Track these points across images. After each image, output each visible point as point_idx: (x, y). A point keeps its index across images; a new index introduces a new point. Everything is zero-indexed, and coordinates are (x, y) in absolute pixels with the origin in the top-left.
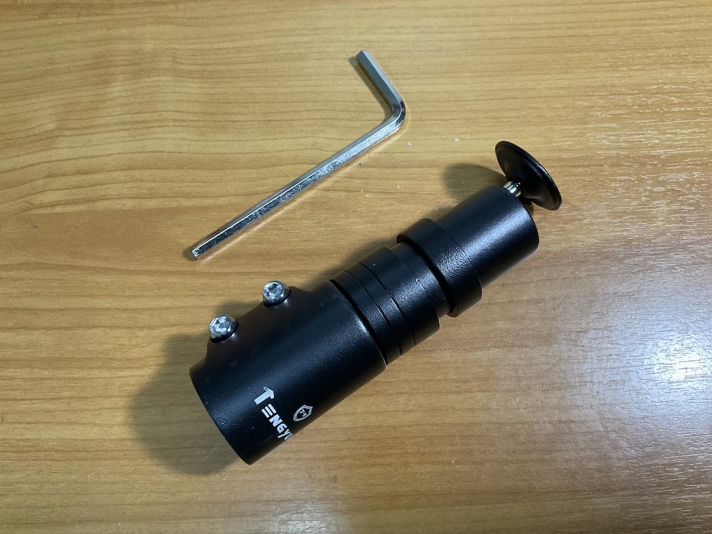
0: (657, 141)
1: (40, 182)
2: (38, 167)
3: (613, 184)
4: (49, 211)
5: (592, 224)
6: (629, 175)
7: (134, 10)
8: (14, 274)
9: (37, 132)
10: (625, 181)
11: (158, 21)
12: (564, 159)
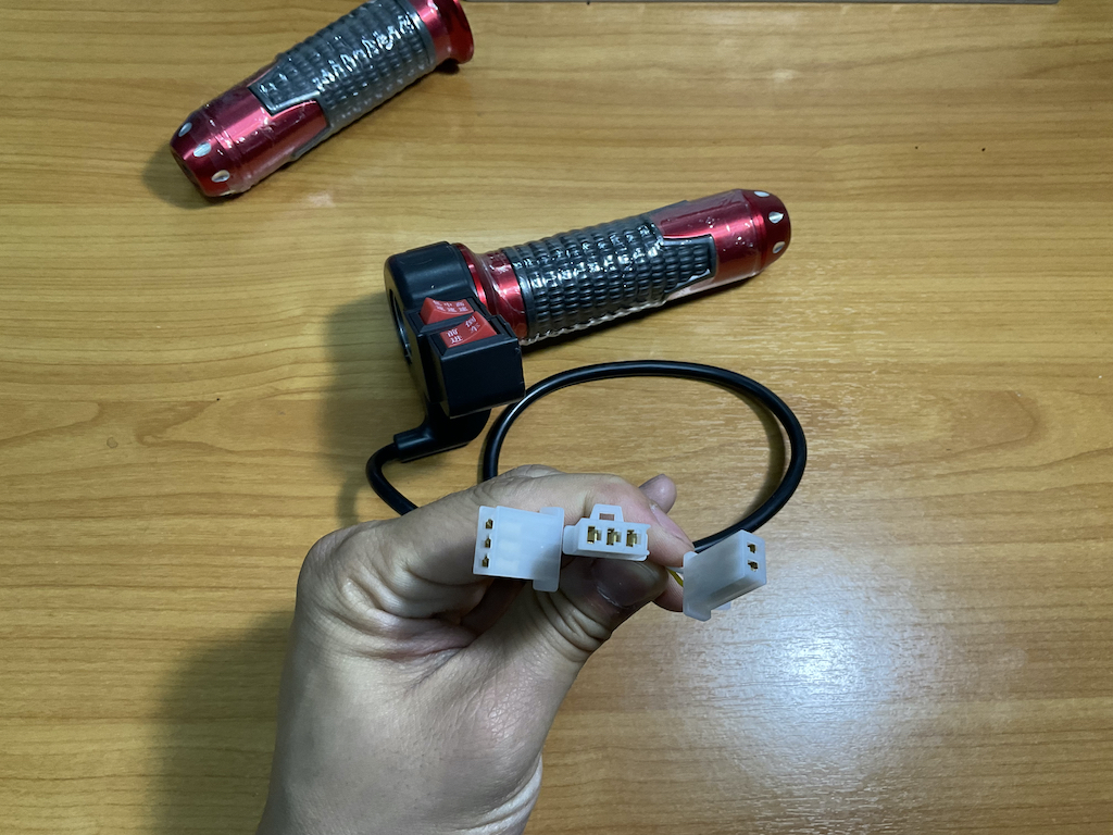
0: (928, 350)
1: (286, 368)
2: (284, 352)
3: (882, 391)
4: (296, 397)
5: (860, 430)
6: (898, 382)
7: (385, 199)
8: (259, 460)
9: (282, 317)
10: (894, 387)
11: (410, 212)
12: (830, 364)
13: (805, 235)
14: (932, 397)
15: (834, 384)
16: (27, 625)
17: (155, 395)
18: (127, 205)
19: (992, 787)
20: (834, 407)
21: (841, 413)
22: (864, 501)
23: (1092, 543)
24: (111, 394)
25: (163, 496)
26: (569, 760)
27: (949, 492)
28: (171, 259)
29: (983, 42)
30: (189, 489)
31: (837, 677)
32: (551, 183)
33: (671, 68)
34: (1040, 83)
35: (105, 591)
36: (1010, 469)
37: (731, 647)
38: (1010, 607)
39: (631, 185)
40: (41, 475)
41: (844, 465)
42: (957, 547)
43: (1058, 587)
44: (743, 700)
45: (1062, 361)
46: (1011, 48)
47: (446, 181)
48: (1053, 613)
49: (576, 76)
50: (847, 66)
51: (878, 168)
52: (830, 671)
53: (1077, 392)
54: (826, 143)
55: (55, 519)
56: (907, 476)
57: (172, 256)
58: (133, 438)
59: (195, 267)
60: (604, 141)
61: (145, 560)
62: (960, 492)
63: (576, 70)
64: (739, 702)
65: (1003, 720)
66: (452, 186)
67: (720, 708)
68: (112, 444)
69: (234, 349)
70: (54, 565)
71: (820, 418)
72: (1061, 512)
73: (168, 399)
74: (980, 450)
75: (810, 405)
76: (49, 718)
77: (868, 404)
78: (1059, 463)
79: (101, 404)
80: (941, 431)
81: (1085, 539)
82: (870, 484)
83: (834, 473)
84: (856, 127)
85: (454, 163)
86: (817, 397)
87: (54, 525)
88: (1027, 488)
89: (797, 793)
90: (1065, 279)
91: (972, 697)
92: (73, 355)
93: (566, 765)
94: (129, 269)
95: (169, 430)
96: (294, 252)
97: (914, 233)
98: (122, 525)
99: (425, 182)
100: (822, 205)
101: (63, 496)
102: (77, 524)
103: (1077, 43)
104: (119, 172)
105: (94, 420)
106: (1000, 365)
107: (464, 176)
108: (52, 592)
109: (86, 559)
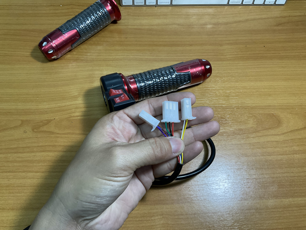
13: (216, 71)
14: (251, 115)
15: (224, 112)
16: (2, 183)
17: (37, 118)
18: (29, 65)
19: (269, 223)
20: (224, 118)
21: (226, 120)
22: (232, 145)
23: (295, 155)
24: (25, 118)
25: (40, 146)
26: (153, 218)
27: (256, 142)
28: (41, 80)
29: (263, 16)
30: (46, 144)
31: (226, 194)
32: (146, 57)
33: (179, 25)
34: (280, 28)
35: (23, 173)
36: (273, 135)
37: (197, 186)
38: (273, 173)
39: (168, 58)
40: (5, 141)
41: (227, 134)
42: (258, 157)
43: (286, 168)
44: (200, 201)
45: (286, 105)
46: (271, 18)
47: (117, 57)
48: (285, 175)
49: (153, 27)
50: (226, 24)
51: (235, 52)
52: (224, 192)
53: (290, 113)
54: (221, 45)
55: (9, 153)
56: (245, 137)
57: (41, 79)
58: (31, 130)
59: (48, 82)
60: (160, 45)
61: (35, 164)
62: (259, 142)
63: (153, 26)
64: (199, 201)
65: (271, 205)
66: (119, 58)
67: (194, 203)
68: (25, 132)
69: (59, 105)
70: (9, 166)
71: (220, 122)
72: (287, 147)
73: (40, 119)
74: (264, 130)
75: (217, 118)
76: (8, 210)
77: (234, 117)
78: (286, 133)
79: (22, 121)
80: (254, 125)
81: (293, 154)
82: (234, 140)
83: (224, 137)
84: (230, 40)
85: (119, 52)
86: (220, 116)
87: (9, 155)
88: (277, 140)
89: (215, 226)
90: (286, 82)
91: (263, 198)
92: (14, 107)
93: (152, 220)
94: (30, 83)
95: (41, 128)
96: (75, 77)
97: (246, 70)
98: (28, 155)
99: (111, 57)
100: (220, 62)
101: (12, 147)
102: (16, 155)
103: (289, 16)
104: (26, 55)
105: (20, 125)
106: (269, 106)
107: (122, 55)
108: (9, 174)
109: (18, 164)
